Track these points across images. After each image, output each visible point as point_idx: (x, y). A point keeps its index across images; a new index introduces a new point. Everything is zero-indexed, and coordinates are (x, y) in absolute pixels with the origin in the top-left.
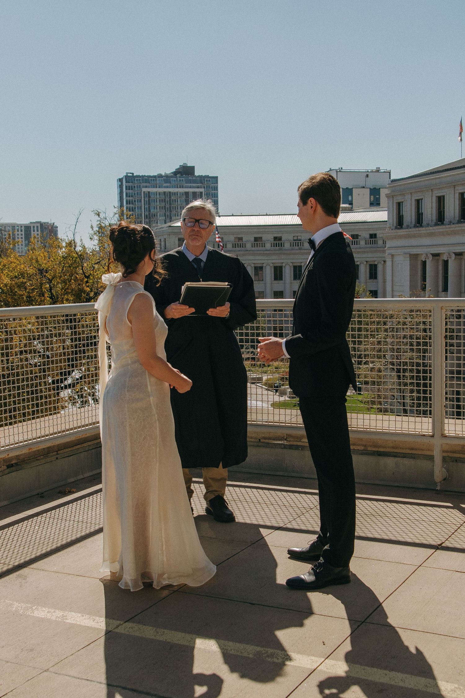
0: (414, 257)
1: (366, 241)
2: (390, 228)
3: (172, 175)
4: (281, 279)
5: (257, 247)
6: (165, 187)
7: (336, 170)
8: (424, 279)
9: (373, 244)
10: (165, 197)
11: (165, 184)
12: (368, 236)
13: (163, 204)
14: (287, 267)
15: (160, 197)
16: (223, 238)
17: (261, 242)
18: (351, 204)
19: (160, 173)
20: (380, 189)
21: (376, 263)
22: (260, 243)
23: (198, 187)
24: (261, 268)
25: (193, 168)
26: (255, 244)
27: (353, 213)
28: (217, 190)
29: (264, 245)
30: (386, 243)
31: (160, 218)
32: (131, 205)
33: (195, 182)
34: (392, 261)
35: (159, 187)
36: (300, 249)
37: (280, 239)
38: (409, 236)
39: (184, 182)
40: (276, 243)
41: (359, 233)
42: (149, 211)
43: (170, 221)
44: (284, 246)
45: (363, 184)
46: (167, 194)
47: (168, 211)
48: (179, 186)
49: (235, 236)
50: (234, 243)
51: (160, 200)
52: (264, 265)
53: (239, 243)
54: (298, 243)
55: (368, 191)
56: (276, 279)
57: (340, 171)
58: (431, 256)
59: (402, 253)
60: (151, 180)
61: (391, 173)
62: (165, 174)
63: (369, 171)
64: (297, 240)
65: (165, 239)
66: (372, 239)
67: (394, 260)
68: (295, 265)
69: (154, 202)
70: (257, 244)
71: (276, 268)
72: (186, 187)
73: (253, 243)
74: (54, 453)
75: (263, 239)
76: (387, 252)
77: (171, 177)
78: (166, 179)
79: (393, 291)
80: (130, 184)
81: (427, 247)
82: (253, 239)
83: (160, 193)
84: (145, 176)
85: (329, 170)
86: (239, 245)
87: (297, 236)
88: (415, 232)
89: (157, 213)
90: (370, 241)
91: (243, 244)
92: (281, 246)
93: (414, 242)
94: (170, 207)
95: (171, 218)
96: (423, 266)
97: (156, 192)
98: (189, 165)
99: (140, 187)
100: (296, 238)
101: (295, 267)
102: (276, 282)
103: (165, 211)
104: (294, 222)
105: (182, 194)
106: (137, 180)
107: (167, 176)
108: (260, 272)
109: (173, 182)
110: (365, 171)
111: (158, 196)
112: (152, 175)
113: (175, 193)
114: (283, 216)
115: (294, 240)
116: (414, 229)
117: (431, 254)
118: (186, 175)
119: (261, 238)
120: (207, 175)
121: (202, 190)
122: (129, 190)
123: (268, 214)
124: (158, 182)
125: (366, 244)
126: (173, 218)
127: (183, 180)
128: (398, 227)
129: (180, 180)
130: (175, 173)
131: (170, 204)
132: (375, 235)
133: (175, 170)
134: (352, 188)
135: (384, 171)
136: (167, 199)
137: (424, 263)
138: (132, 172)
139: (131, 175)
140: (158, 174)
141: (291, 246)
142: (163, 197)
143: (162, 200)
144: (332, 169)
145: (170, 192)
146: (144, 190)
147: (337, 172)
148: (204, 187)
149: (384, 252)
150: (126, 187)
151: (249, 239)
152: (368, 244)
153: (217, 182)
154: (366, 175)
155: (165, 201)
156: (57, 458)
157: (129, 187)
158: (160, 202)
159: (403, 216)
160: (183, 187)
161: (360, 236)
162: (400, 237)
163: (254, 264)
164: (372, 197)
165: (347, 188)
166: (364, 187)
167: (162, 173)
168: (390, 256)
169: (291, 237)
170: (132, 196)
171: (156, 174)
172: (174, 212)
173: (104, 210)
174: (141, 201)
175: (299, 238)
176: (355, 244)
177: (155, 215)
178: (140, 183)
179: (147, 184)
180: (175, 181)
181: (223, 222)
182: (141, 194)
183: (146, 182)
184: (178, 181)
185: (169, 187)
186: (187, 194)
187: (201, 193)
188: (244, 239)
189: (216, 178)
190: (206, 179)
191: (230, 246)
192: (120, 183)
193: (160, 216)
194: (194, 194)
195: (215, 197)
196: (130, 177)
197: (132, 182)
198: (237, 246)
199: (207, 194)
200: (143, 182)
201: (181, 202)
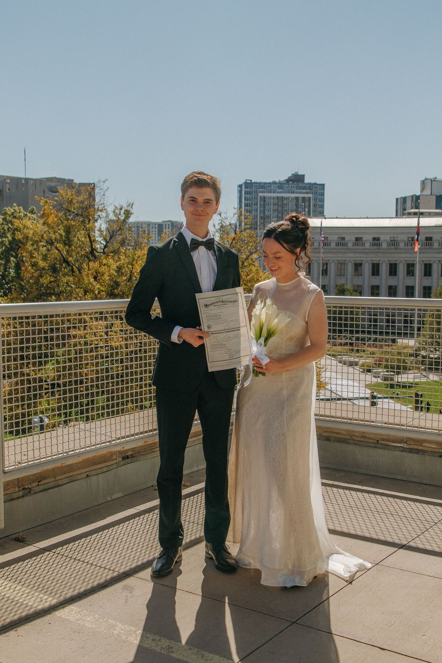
3: (285, 182)
4: (378, 274)
5: (358, 246)
6: (278, 193)
7: (431, 179)
10: (278, 201)
11: (279, 190)
13: (276, 207)
14: (384, 264)
15: (274, 201)
16: (326, 237)
17: (361, 242)
19: (274, 180)
23: (307, 193)
24: (361, 264)
26: (355, 243)
28: (324, 195)
29: (363, 245)
32: (249, 208)
33: (304, 188)
35: (274, 193)
36: (396, 249)
37: (378, 239)
39: (295, 188)
40: (375, 243)
42: (264, 213)
44: (381, 246)
46: (280, 198)
48: (290, 192)
49: (339, 236)
50: (337, 242)
52: (363, 262)
54: (394, 243)
56: (373, 274)
60: (267, 186)
62: (279, 181)
64: (394, 241)
68: (391, 262)
69: (269, 205)
70: (358, 243)
71: (373, 265)
72: (297, 193)
73: (354, 242)
75: (363, 239)
77: (285, 184)
78: (280, 185)
80: (248, 190)
82: (354, 239)
83: (273, 198)
84: (261, 183)
85: (425, 179)
86: (342, 243)
87: (394, 238)
89: (271, 215)
91: (345, 243)
92: (379, 246)
94: (282, 210)
97: (271, 197)
98: (300, 173)
99: (257, 191)
100: (392, 239)
101: (391, 265)
102: (373, 277)
104: (392, 224)
105: (293, 199)
106: (254, 186)
107: (280, 183)
108: (359, 268)
109: (285, 188)
111: (272, 200)
112: (267, 182)
113: (287, 198)
115: (391, 241)
118: (297, 182)
119: (361, 238)
120: (315, 182)
121: (310, 195)
122: (248, 194)
123: (369, 217)
124: (272, 188)
127: (294, 187)
129: (292, 187)
130: (288, 181)
131: (282, 207)
133: (288, 178)
136: (280, 203)
138: (250, 179)
139: (250, 181)
141: (388, 246)
142: (276, 201)
143: (276, 204)
144: (427, 178)
145: (282, 197)
146: (261, 195)
147: (432, 181)
148: (312, 193)
150: (245, 192)
151: (350, 238)
153: (323, 189)
155: (278, 205)
157: (248, 192)
158: (273, 205)
160: (294, 193)
165: (440, 196)
167: (276, 180)
169: (388, 238)
170: (250, 200)
171: (271, 181)
173: (225, 211)
174: (257, 204)
175: (395, 239)
177: (268, 217)
178: (257, 189)
179: (263, 190)
180: (287, 187)
181: (327, 223)
182: (257, 198)
183: (262, 188)
184: (290, 187)
185: (282, 193)
186: (297, 198)
187: (310, 198)
188: (346, 239)
189: (323, 185)
190: (314, 186)
191: (333, 245)
192: (240, 189)
193: (273, 217)
194: (304, 198)
195: (321, 202)
196: (248, 183)
197: (250, 188)
198: (340, 245)
199: (315, 199)
200: (260, 188)
201: (292, 206)
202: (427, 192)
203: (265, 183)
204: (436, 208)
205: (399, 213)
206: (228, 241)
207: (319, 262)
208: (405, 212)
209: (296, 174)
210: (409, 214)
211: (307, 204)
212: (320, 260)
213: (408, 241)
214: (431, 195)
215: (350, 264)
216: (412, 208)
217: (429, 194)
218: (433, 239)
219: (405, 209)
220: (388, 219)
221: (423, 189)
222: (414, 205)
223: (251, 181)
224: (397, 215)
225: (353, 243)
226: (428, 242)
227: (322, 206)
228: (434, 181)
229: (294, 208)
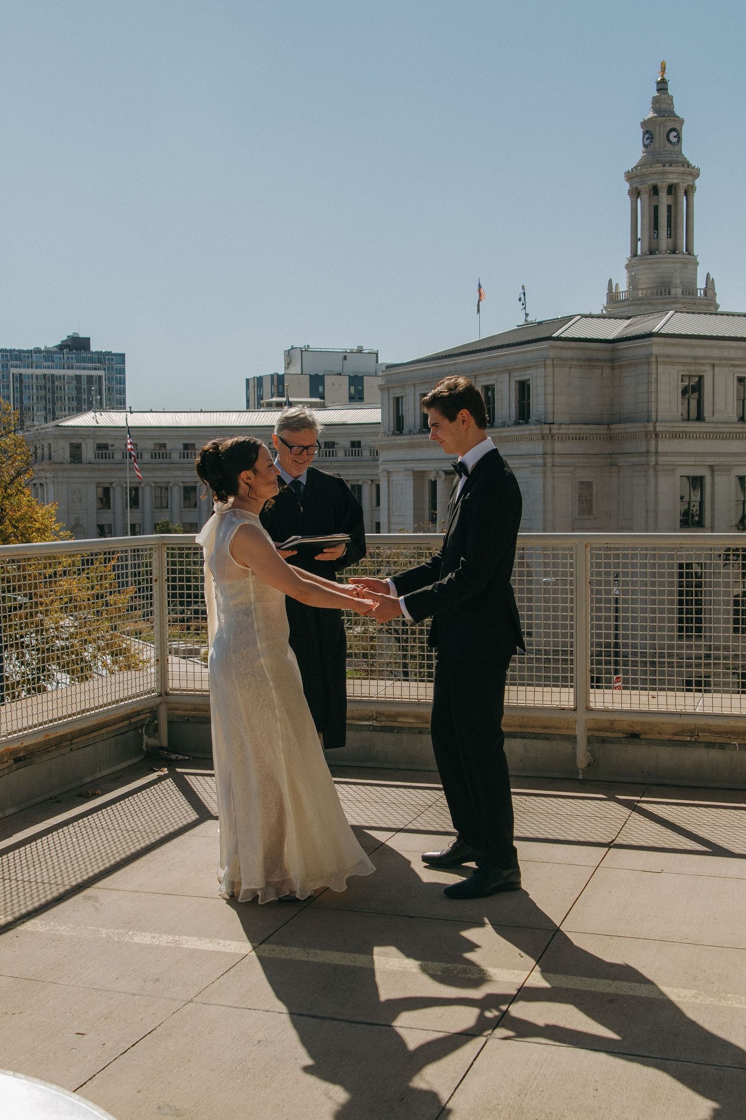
0: (419, 476)
1: (346, 451)
2: (385, 433)
3: (56, 349)
5: (188, 458)
6: (45, 367)
7: (301, 348)
8: (434, 506)
9: (355, 455)
10: (45, 382)
11: (45, 363)
12: (348, 445)
13: (42, 393)
15: (37, 382)
16: (137, 444)
17: (193, 451)
18: (323, 398)
19: (36, 346)
20: (363, 376)
21: (360, 483)
22: (191, 453)
23: (95, 369)
24: (193, 490)
25: (88, 340)
26: (184, 453)
27: (327, 411)
28: (124, 373)
30: (377, 455)
31: (38, 414)
33: (91, 360)
34: (388, 481)
35: (37, 368)
38: (412, 446)
39: (74, 361)
41: (337, 440)
42: (22, 402)
43: (54, 420)
45: (338, 369)
46: (49, 378)
47: (49, 402)
48: (66, 367)
49: (156, 442)
50: (154, 452)
51: (37, 387)
53: (160, 452)
55: (345, 380)
57: (306, 351)
58: (443, 475)
59: (403, 469)
60: (24, 356)
61: (379, 355)
62: (46, 347)
63: (348, 351)
65: (50, 444)
66: (354, 449)
67: (391, 479)
69: (29, 389)
70: (188, 453)
72: (78, 368)
73: (182, 452)
76: (381, 467)
77: (55, 352)
78: (48, 355)
79: (389, 523)
81: (438, 461)
82: (181, 447)
83: (37, 376)
84: (15, 350)
85: (290, 348)
86: (161, 454)
88: (421, 440)
89: (33, 406)
90: (352, 451)
91: (166, 453)
93: (419, 454)
94: (53, 397)
95: (54, 413)
96: (432, 488)
97: (32, 375)
98: (82, 335)
99: (7, 365)
103: (46, 404)
104: (242, 422)
105: (71, 378)
106: (2, 356)
107: (48, 351)
108: (192, 495)
109: (57, 360)
110: (342, 351)
111: (35, 381)
112: (25, 349)
113: (60, 377)
114: (225, 413)
116: (419, 436)
117: (444, 471)
118: (76, 350)
119: (193, 445)
120: (109, 351)
121: (101, 373)
124: (34, 359)
125: (346, 456)
126: (58, 413)
127: (72, 358)
128: (397, 432)
129: (68, 358)
130: (62, 347)
131: (53, 393)
132: (359, 443)
133: (60, 343)
134: (324, 375)
135: (368, 351)
136: (49, 385)
137: (434, 484)
140: (35, 348)
142: (42, 382)
143: (41, 386)
144: (295, 346)
145: (53, 376)
146: (13, 371)
147: (302, 351)
148: (105, 369)
149: (377, 466)
151: (175, 446)
152: (349, 456)
153: (123, 362)
154: (343, 357)
155: (45, 388)
158: (37, 389)
159: (403, 416)
160: (72, 368)
161: (337, 444)
162: (400, 447)
163: (183, 482)
164: (352, 388)
165: (317, 375)
166: (340, 374)
167: (40, 347)
168: (385, 473)
171: (31, 348)
172: (58, 405)
174: (8, 387)
176: (329, 456)
177: (29, 409)
178: (7, 360)
179: (18, 363)
180: (60, 358)
181: (136, 420)
182: (8, 377)
183: (16, 360)
184: (65, 358)
185: (52, 368)
186: (78, 378)
187: (100, 377)
188: (168, 447)
189: (123, 356)
190: (107, 357)
191: (147, 457)
193: (38, 410)
194: (90, 378)
195: (120, 384)
198: (157, 457)
199: (110, 379)
200: (12, 359)
201: (69, 390)
202: (296, 369)
203: (20, 351)
204: (311, 397)
205: (251, 403)
207: (124, 485)
208: (262, 402)
209: (75, 336)
210: (269, 405)
211: (97, 387)
212: (126, 483)
214: (302, 374)
215: (176, 489)
216: (273, 395)
217: (299, 372)
219: (261, 398)
220: (235, 413)
221: (288, 365)
222: (275, 390)
224: (248, 407)
225: (179, 454)
227: (123, 391)
228: (304, 351)
229: (74, 393)
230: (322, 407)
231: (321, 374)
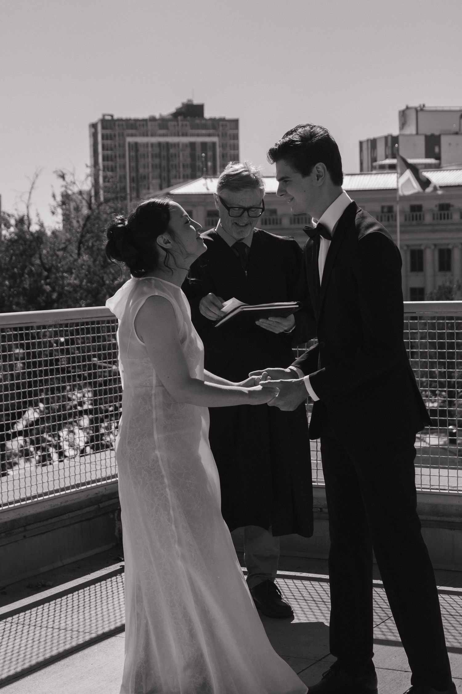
1: (461, 213)
3: (171, 117)
6: (160, 135)
7: (416, 108)
10: (160, 150)
11: (159, 131)
13: (157, 161)
15: (153, 151)
18: (438, 157)
19: (152, 114)
23: (209, 135)
25: (201, 107)
28: (238, 139)
31: (153, 182)
32: (110, 163)
33: (205, 127)
35: (152, 135)
39: (189, 128)
41: (452, 202)
42: (137, 171)
43: (169, 187)
45: (455, 128)
46: (164, 145)
47: (164, 171)
48: (180, 133)
50: (265, 218)
51: (152, 155)
53: (272, 217)
60: (140, 125)
62: (161, 115)
69: (144, 158)
70: (299, 219)
72: (192, 135)
73: (292, 217)
74: (20, 529)
77: (169, 120)
78: (162, 123)
80: (108, 132)
83: (152, 145)
84: (130, 119)
85: (405, 108)
86: (272, 220)
89: (148, 175)
91: (277, 219)
94: (168, 166)
97: (147, 143)
98: (196, 102)
99: (123, 135)
103: (161, 171)
105: (185, 145)
106: (119, 125)
107: (163, 119)
109: (171, 128)
110: (459, 109)
111: (150, 149)
112: (140, 118)
113: (175, 144)
118: (190, 116)
120: (222, 116)
121: (215, 139)
122: (107, 139)
124: (149, 128)
126: (173, 181)
127: (186, 125)
129: (182, 125)
130: (176, 115)
131: (168, 160)
133: (175, 111)
134: (440, 135)
136: (164, 153)
138: (111, 114)
139: (110, 118)
140: (150, 117)
142: (157, 150)
143: (156, 155)
144: (410, 106)
145: (167, 144)
146: (129, 140)
147: (417, 111)
148: (218, 135)
150: (103, 136)
151: (286, 211)
153: (237, 128)
154: (460, 115)
155: (160, 157)
156: (25, 536)
157: (107, 135)
158: (152, 157)
160: (186, 135)
161: (453, 206)
165: (432, 135)
166: (457, 134)
167: (155, 115)
170: (111, 149)
172: (173, 173)
173: (71, 171)
174: (124, 156)
176: (445, 218)
177: (145, 178)
178: (124, 129)
179: (134, 131)
180: (174, 126)
182: (124, 146)
183: (132, 129)
184: (179, 125)
185: (167, 135)
186: (192, 145)
187: (214, 144)
188: (279, 212)
189: (235, 123)
190: (221, 123)
192: (93, 130)
194: (204, 145)
195: (234, 150)
196: (108, 120)
197: (111, 129)
198: (268, 222)
199: (223, 146)
200: (128, 128)
201: (184, 157)
202: (411, 129)
203: (136, 120)
204: (427, 156)
205: (365, 165)
206: (78, 222)
208: (374, 164)
209: (190, 103)
210: (382, 167)
211: (210, 153)
213: (382, 212)
214: (417, 134)
216: (387, 157)
217: (414, 132)
218: (424, 209)
219: (374, 160)
221: (403, 124)
222: (389, 152)
223: (112, 116)
224: (361, 169)
225: (291, 220)
226: (415, 214)
228: (420, 110)
229: (189, 161)
230: (437, 167)
231: (437, 133)
